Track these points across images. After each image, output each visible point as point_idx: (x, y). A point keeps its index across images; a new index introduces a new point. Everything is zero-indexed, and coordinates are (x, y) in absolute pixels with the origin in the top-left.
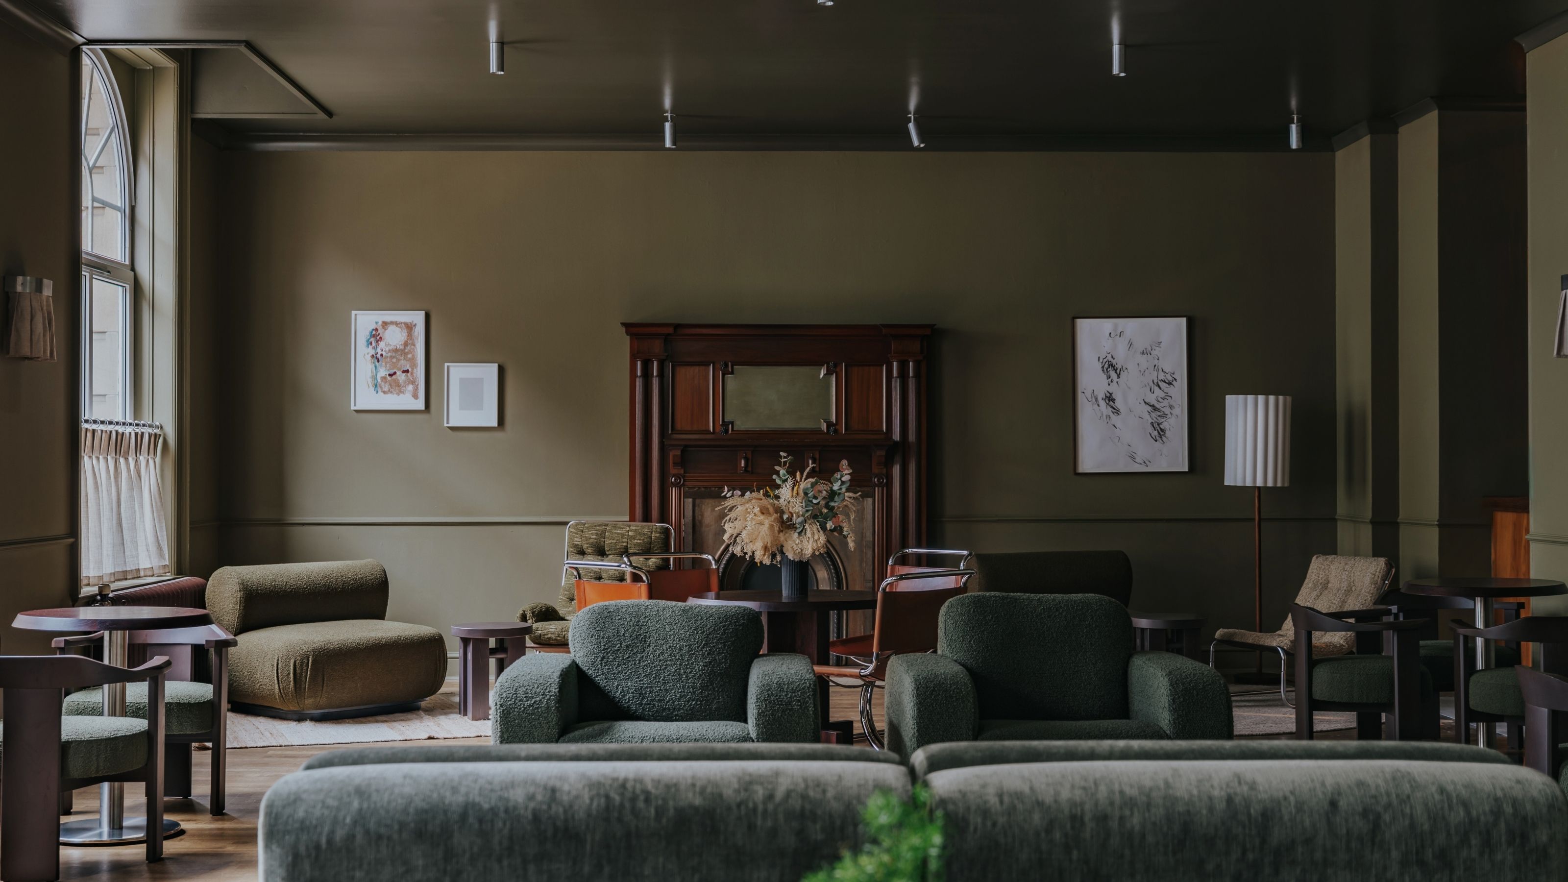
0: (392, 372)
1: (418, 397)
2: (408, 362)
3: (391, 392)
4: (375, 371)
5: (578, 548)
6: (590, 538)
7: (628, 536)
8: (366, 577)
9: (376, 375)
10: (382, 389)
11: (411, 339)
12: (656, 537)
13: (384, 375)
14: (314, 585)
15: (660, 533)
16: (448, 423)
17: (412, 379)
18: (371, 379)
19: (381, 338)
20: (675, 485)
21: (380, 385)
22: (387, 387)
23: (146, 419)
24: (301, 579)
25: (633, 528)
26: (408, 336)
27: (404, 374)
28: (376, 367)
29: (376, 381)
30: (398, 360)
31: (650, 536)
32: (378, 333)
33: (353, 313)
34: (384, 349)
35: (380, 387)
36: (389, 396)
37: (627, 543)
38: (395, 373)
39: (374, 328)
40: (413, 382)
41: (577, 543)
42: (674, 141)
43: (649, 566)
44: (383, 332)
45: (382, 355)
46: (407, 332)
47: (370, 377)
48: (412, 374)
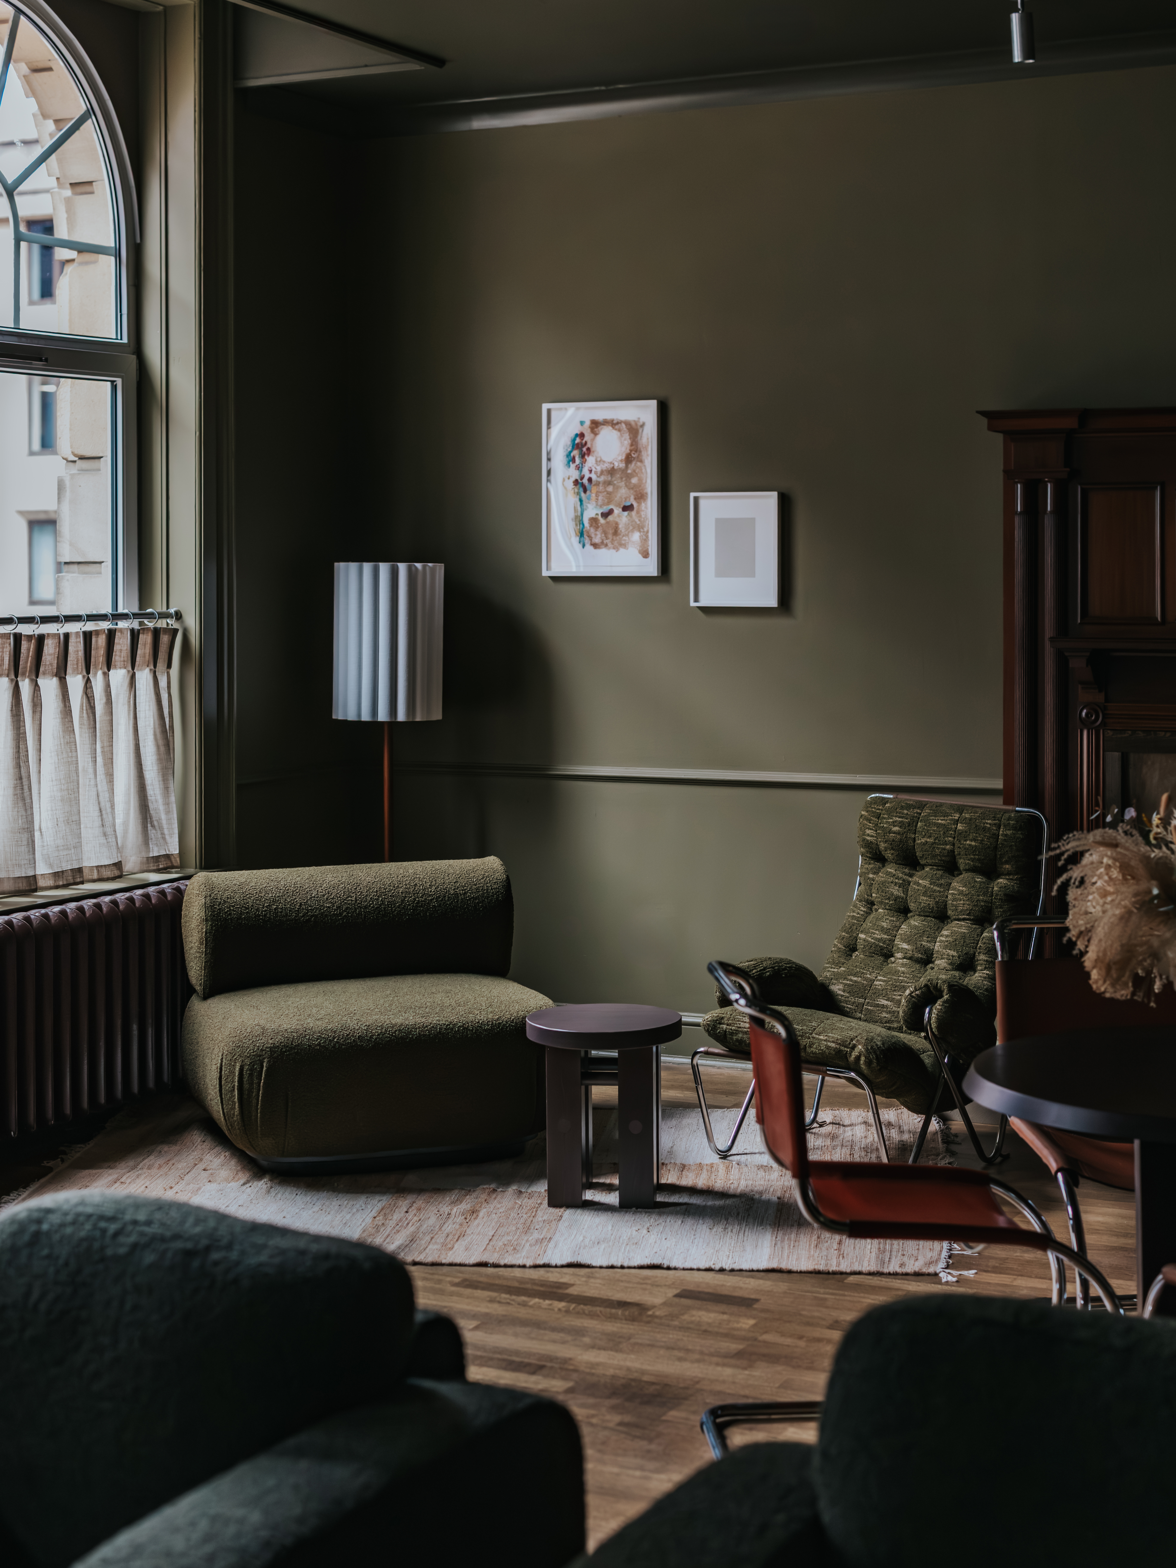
0: (606, 509)
1: (648, 554)
2: (632, 491)
3: (606, 545)
4: (579, 509)
5: (871, 848)
6: (890, 832)
7: (955, 832)
8: (465, 893)
9: (582, 515)
10: (591, 540)
11: (636, 451)
12: (1006, 835)
13: (593, 515)
14: (356, 909)
15: (1014, 828)
16: (696, 600)
17: (638, 522)
18: (574, 523)
19: (588, 449)
20: (1085, 723)
21: (588, 532)
22: (599, 536)
23: (159, 606)
24: (333, 899)
25: (967, 816)
26: (632, 445)
27: (626, 513)
28: (581, 501)
29: (581, 526)
30: (617, 488)
31: (994, 834)
32: (584, 441)
33: (545, 406)
34: (594, 470)
35: (589, 536)
36: (603, 551)
37: (954, 845)
38: (611, 512)
39: (579, 433)
40: (640, 528)
41: (869, 838)
42: (1029, 50)
43: (992, 892)
44: (593, 440)
45: (590, 480)
46: (630, 438)
47: (572, 519)
48: (638, 512)
